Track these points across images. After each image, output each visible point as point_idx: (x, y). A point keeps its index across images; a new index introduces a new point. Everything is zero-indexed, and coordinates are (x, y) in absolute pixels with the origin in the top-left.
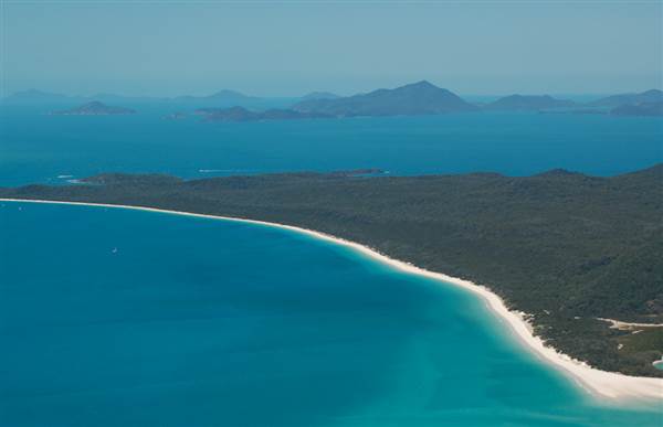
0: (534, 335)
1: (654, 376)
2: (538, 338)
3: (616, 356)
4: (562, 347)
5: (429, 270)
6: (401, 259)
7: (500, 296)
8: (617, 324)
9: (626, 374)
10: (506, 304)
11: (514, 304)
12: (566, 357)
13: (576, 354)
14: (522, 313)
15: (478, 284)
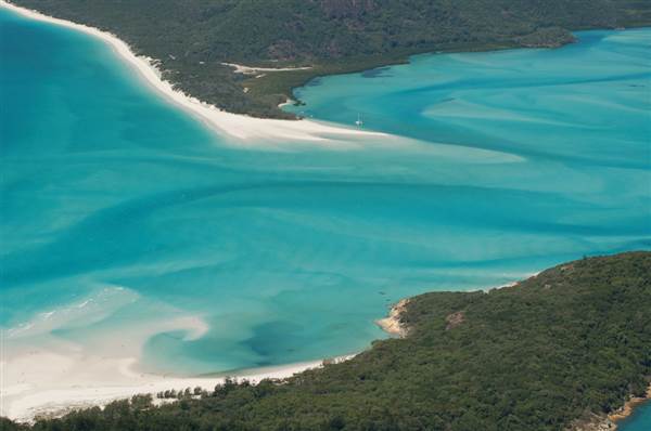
0: (162, 80)
1: (280, 118)
2: (166, 82)
3: (243, 99)
4: (190, 91)
5: (55, 17)
6: (26, 6)
7: (126, 42)
8: (241, 69)
9: (254, 116)
10: (132, 49)
11: (140, 49)
12: (195, 100)
13: (205, 98)
14: (149, 59)
15: (104, 30)
